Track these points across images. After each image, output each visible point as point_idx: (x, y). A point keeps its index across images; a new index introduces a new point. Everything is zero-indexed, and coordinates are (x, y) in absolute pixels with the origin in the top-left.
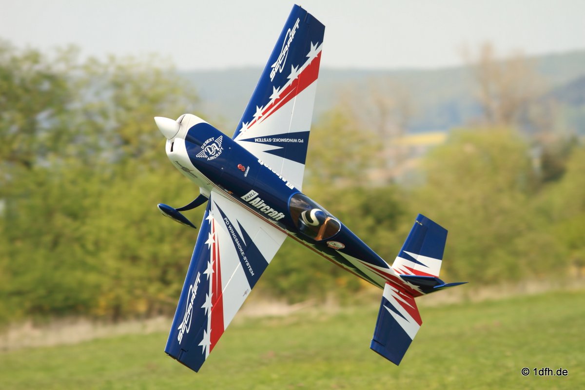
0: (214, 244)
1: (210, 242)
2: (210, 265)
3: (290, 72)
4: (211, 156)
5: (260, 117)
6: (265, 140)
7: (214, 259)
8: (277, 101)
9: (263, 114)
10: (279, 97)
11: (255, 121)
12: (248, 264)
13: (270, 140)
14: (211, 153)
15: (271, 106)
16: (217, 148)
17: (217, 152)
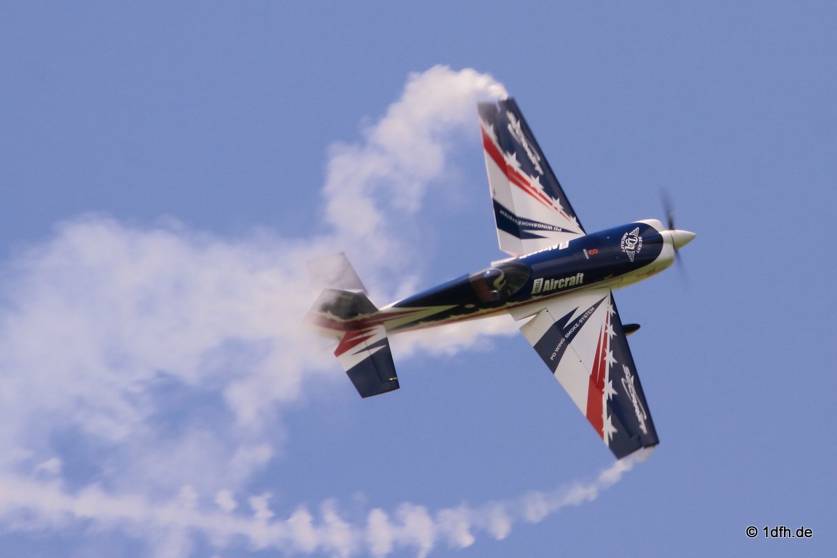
0: (551, 204)
1: (556, 203)
2: (539, 187)
3: (614, 387)
4: (627, 238)
5: (606, 328)
6: (585, 316)
7: (540, 195)
8: (604, 354)
9: (606, 334)
10: (605, 359)
11: (607, 322)
12: (511, 218)
13: (581, 321)
14: (629, 239)
15: (605, 346)
16: (628, 248)
17: (625, 245)
